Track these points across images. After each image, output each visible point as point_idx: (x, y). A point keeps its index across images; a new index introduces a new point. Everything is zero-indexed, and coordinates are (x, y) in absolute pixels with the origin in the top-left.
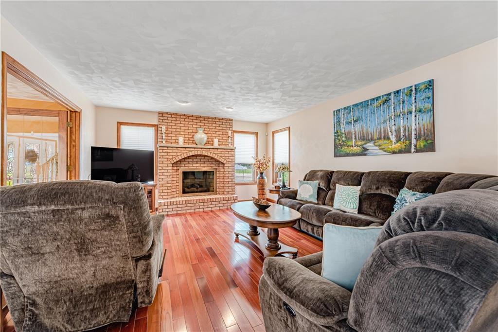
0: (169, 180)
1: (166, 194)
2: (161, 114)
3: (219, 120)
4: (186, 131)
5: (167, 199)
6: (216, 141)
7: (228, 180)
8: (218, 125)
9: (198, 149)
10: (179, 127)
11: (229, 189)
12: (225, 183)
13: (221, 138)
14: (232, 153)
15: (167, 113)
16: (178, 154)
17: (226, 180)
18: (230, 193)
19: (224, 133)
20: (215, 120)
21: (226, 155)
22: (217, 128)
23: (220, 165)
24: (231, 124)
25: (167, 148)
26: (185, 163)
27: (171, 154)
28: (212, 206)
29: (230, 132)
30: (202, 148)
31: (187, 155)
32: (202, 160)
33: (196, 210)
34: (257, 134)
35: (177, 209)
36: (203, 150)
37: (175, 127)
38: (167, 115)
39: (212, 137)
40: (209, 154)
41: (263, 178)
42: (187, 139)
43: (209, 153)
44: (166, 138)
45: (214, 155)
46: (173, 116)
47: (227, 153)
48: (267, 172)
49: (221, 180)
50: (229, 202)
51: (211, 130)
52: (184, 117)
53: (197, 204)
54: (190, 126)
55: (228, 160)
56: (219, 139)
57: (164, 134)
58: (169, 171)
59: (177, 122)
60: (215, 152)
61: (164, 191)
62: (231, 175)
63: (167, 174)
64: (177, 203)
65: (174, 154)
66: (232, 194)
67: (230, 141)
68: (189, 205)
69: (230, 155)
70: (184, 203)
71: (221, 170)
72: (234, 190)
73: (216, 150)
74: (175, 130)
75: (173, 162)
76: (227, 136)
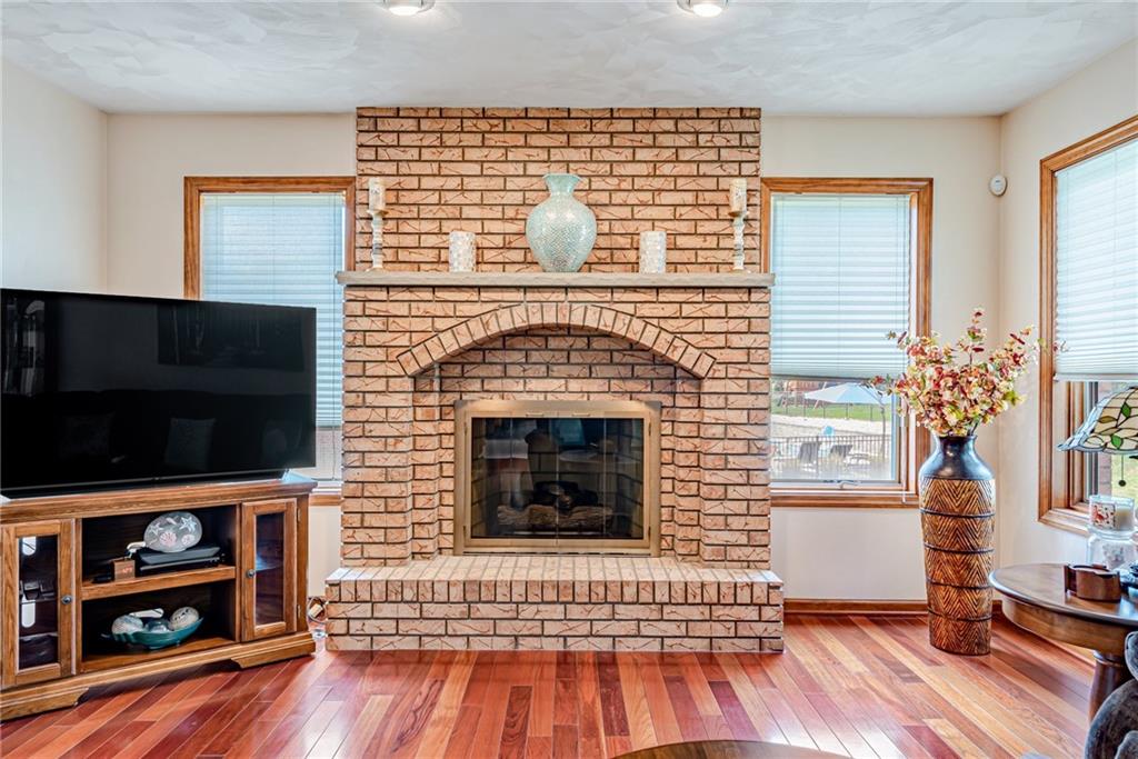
0: (393, 460)
1: (379, 536)
2: (370, 119)
3: (677, 120)
4: (490, 198)
5: (385, 561)
6: (653, 247)
7: (721, 477)
8: (667, 154)
9: (546, 296)
10: (453, 183)
11: (727, 528)
12: (704, 490)
13: (683, 227)
14: (753, 310)
15: (397, 113)
16: (441, 324)
17: (708, 478)
18: (735, 553)
19: (709, 197)
20: (656, 126)
21: (711, 325)
22: (666, 169)
23: (680, 386)
24: (749, 140)
25: (382, 295)
26: (482, 371)
27: (404, 324)
28: (615, 628)
29: (739, 187)
30: (566, 288)
31: (486, 325)
32: (575, 357)
33: (527, 645)
34: (924, 191)
35: (423, 627)
36: (571, 296)
37: (437, 183)
38: (395, 124)
39: (631, 227)
40: (606, 322)
41: (963, 473)
42: (498, 241)
43: (608, 316)
44: (392, 240)
45: (638, 325)
46: (425, 125)
47: (719, 310)
48: (997, 430)
49: (682, 474)
50: (719, 612)
51: (626, 185)
52: (483, 125)
53: (528, 611)
54: (510, 169)
55: (719, 355)
56: (673, 235)
57: (378, 219)
58: (393, 413)
59: (447, 154)
60: (645, 310)
61: (369, 520)
62: (740, 447)
63: (387, 430)
64: (420, 596)
65: (418, 324)
66: (749, 564)
67: (739, 240)
68: (485, 610)
69: (732, 325)
70: (456, 593)
71: (684, 415)
72: (759, 538)
73: (651, 296)
74: (434, 198)
75: (413, 369)
76: (724, 213)
